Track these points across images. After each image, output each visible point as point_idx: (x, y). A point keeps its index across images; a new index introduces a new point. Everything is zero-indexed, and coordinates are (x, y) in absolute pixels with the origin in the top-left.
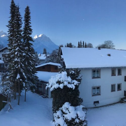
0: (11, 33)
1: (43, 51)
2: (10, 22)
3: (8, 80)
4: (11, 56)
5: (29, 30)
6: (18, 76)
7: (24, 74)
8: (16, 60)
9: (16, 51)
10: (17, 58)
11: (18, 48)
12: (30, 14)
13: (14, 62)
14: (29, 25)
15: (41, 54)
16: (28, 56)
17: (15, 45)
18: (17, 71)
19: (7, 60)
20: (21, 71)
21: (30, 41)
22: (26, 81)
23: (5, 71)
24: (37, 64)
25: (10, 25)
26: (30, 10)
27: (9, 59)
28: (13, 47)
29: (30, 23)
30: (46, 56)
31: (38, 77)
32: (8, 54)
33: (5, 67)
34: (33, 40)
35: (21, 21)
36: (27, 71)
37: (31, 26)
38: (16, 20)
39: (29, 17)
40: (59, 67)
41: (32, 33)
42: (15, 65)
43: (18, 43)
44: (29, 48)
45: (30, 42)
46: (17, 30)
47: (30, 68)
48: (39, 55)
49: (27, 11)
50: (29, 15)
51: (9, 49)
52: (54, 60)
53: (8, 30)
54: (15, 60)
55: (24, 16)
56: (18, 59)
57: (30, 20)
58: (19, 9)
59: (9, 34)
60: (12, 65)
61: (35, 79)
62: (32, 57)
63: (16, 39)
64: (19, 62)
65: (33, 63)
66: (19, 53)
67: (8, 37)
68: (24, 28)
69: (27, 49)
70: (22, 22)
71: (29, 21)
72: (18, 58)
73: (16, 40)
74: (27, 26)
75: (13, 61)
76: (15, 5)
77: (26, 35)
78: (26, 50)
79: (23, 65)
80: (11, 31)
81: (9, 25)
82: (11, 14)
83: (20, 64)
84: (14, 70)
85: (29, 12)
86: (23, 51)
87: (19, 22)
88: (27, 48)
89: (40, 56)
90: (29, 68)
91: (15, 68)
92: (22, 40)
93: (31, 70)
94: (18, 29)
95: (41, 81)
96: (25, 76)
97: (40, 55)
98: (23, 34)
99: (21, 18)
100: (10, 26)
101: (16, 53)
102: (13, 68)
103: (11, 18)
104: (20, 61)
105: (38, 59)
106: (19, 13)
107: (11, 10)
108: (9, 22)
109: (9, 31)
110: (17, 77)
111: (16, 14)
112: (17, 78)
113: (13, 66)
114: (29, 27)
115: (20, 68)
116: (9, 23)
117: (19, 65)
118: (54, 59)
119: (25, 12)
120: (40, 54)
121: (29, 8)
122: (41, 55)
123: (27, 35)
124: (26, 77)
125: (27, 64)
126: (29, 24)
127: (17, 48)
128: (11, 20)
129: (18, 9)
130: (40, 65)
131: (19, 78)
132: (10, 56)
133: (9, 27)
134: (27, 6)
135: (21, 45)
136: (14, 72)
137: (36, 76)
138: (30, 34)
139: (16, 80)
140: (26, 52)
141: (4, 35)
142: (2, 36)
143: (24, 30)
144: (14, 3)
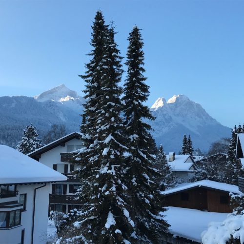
0: (93, 97)
1: (181, 145)
2: (91, 67)
3: (78, 232)
4: (91, 159)
5: (140, 88)
6: (110, 221)
7: (126, 213)
8: (104, 170)
9: (105, 146)
10: (108, 164)
11: (110, 137)
12: (141, 47)
13: (97, 176)
14: (140, 74)
15: (174, 154)
16: (138, 159)
17: (103, 128)
18: (108, 205)
19: (77, 172)
20: (119, 203)
21: (142, 118)
22: (133, 235)
23: (67, 205)
24: (165, 184)
25: (91, 74)
26: (141, 38)
27: (85, 167)
28: (96, 133)
29: (143, 70)
30: (192, 158)
31: (169, 223)
32: (82, 155)
33: (68, 193)
34: (153, 115)
35: (121, 66)
36: (137, 206)
37: (144, 79)
38: (105, 64)
39: (141, 54)
40: (233, 196)
41: (148, 95)
42: (102, 188)
43: (111, 122)
44: (142, 137)
45: (144, 120)
46: (108, 89)
47: (145, 197)
48: (169, 157)
49: (134, 38)
50: (141, 50)
51: (86, 140)
52: (217, 174)
53: (85, 89)
54: (103, 172)
55: (127, 53)
56: (110, 169)
57: (143, 64)
58: (115, 35)
59: (86, 97)
60: (93, 187)
61: (158, 230)
62: (150, 161)
63: (105, 114)
64: (112, 176)
65: (153, 180)
66: (113, 152)
67: (84, 105)
68: (127, 84)
69: (134, 140)
70: (121, 68)
71: (141, 66)
72: (110, 164)
73: (107, 115)
74: (134, 79)
75: (96, 173)
76: (105, 24)
77: (132, 102)
78: (132, 144)
79: (124, 187)
80: (91, 91)
81: (87, 74)
82: (93, 45)
83: (116, 183)
84: (96, 200)
85: (140, 41)
86: (123, 147)
87: (115, 67)
88: (136, 136)
89: (174, 159)
90: (143, 195)
91: (101, 196)
92: (122, 115)
93: (147, 201)
94: (111, 87)
95: (178, 237)
96: (129, 219)
97: (172, 157)
98: (124, 98)
99: (120, 58)
100: (90, 78)
101: (105, 152)
102: (96, 194)
103: (94, 56)
104: (116, 173)
105: (168, 168)
107: (94, 36)
108: (88, 65)
109: (88, 91)
110: (106, 222)
111: (107, 48)
112: (107, 226)
113: (96, 190)
114: (139, 80)
115: (116, 196)
116: (88, 70)
117: (112, 186)
118: (216, 168)
119: (129, 42)
120: (172, 153)
121: (140, 31)
122: (176, 156)
123: (136, 103)
124: (132, 223)
125: (135, 183)
126: (141, 72)
127: (107, 136)
128: (92, 62)
129: (112, 35)
130: (172, 187)
131: (112, 226)
132: (87, 160)
133: (88, 79)
134: (134, 27)
135: (118, 128)
136: (97, 206)
137: (162, 221)
138: (144, 98)
139: (103, 232)
140: (133, 148)
141: (68, 96)
142: (62, 100)
143: (127, 88)
144: (103, 20)
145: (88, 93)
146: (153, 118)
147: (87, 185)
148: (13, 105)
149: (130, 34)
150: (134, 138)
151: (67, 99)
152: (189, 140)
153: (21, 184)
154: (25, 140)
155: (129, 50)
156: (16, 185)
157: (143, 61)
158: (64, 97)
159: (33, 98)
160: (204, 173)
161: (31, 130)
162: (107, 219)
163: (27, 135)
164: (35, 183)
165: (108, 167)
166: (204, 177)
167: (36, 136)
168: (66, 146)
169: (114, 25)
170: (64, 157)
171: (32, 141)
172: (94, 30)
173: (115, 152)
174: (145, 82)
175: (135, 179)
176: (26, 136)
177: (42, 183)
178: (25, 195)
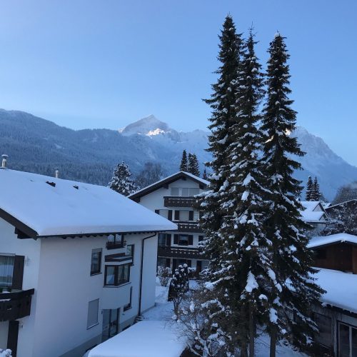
0: (222, 127)
2: (219, 88)
4: (224, 205)
5: (284, 114)
6: (251, 284)
7: (272, 274)
8: (243, 219)
9: (245, 189)
10: (246, 212)
11: (249, 178)
12: (285, 62)
13: (236, 227)
14: (284, 96)
16: (282, 206)
18: (249, 263)
20: (264, 262)
23: (172, 258)
25: (219, 98)
26: (286, 49)
27: (213, 215)
28: (231, 173)
29: (289, 91)
33: (173, 245)
34: (301, 150)
35: (261, 85)
37: (290, 102)
39: (286, 70)
42: (239, 241)
43: (251, 158)
44: (287, 179)
45: (289, 156)
46: (245, 116)
50: (285, 65)
51: (213, 181)
54: (241, 222)
55: (267, 69)
56: (250, 218)
57: (288, 82)
60: (228, 240)
63: (242, 148)
64: (254, 228)
65: (302, 233)
66: (253, 198)
68: (266, 109)
69: (278, 181)
71: (285, 85)
72: (250, 212)
73: (245, 149)
74: (277, 102)
76: (237, 32)
79: (269, 241)
80: (219, 119)
81: (213, 98)
82: (222, 61)
83: (258, 237)
84: (234, 257)
85: (284, 53)
86: (266, 190)
87: (254, 87)
88: (280, 177)
91: (240, 252)
93: (296, 260)
94: (249, 113)
95: (328, 305)
96: (275, 282)
100: (217, 103)
101: (245, 196)
102: (234, 250)
103: (222, 74)
104: (259, 224)
106: (253, 58)
107: (222, 48)
108: (215, 87)
109: (215, 119)
110: (246, 284)
114: (283, 104)
116: (214, 92)
117: (253, 240)
119: (269, 54)
121: (284, 40)
123: (280, 134)
124: (279, 287)
125: (280, 237)
126: (285, 93)
127: (245, 177)
128: (221, 82)
131: (254, 290)
133: (215, 104)
134: (276, 35)
136: (236, 264)
137: (314, 286)
140: (277, 192)
141: (158, 129)
142: (151, 133)
143: (267, 115)
144: (233, 27)
145: (215, 122)
146: (302, 154)
147: (217, 237)
148: (95, 140)
149: (271, 44)
150: (277, 179)
151: (157, 132)
152: (316, 183)
153: (130, 233)
154: (116, 180)
155: (269, 65)
156: (123, 234)
157: (288, 80)
158: (153, 130)
159: (117, 132)
160: (339, 225)
161: (122, 168)
162: (248, 281)
163: (118, 174)
164: (144, 232)
165: (247, 215)
166: (341, 230)
167: (128, 176)
168: (170, 189)
169: (253, 32)
170: (168, 202)
171: (124, 182)
172: (222, 40)
173: (255, 197)
174: (291, 107)
175: (278, 231)
176: (116, 175)
177: (152, 232)
178: (133, 246)
